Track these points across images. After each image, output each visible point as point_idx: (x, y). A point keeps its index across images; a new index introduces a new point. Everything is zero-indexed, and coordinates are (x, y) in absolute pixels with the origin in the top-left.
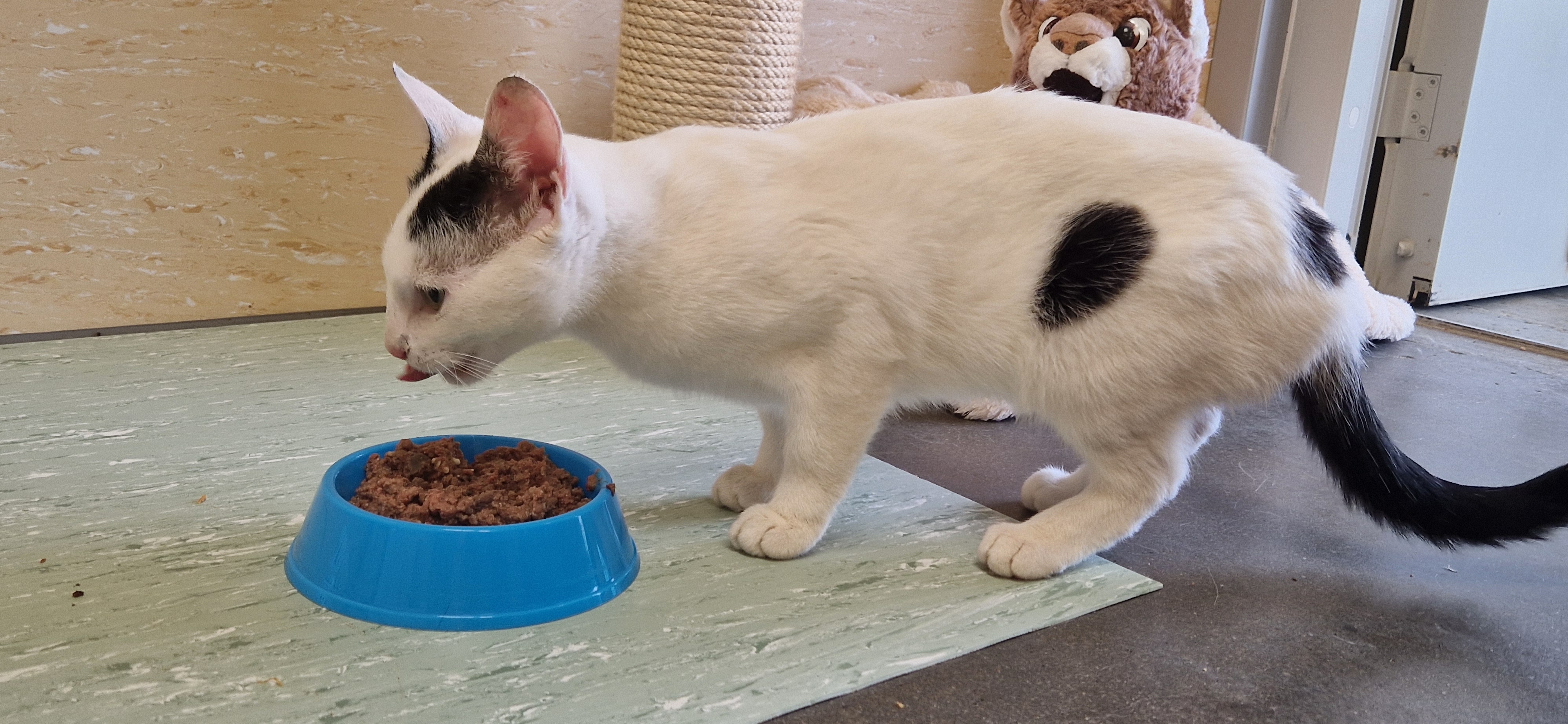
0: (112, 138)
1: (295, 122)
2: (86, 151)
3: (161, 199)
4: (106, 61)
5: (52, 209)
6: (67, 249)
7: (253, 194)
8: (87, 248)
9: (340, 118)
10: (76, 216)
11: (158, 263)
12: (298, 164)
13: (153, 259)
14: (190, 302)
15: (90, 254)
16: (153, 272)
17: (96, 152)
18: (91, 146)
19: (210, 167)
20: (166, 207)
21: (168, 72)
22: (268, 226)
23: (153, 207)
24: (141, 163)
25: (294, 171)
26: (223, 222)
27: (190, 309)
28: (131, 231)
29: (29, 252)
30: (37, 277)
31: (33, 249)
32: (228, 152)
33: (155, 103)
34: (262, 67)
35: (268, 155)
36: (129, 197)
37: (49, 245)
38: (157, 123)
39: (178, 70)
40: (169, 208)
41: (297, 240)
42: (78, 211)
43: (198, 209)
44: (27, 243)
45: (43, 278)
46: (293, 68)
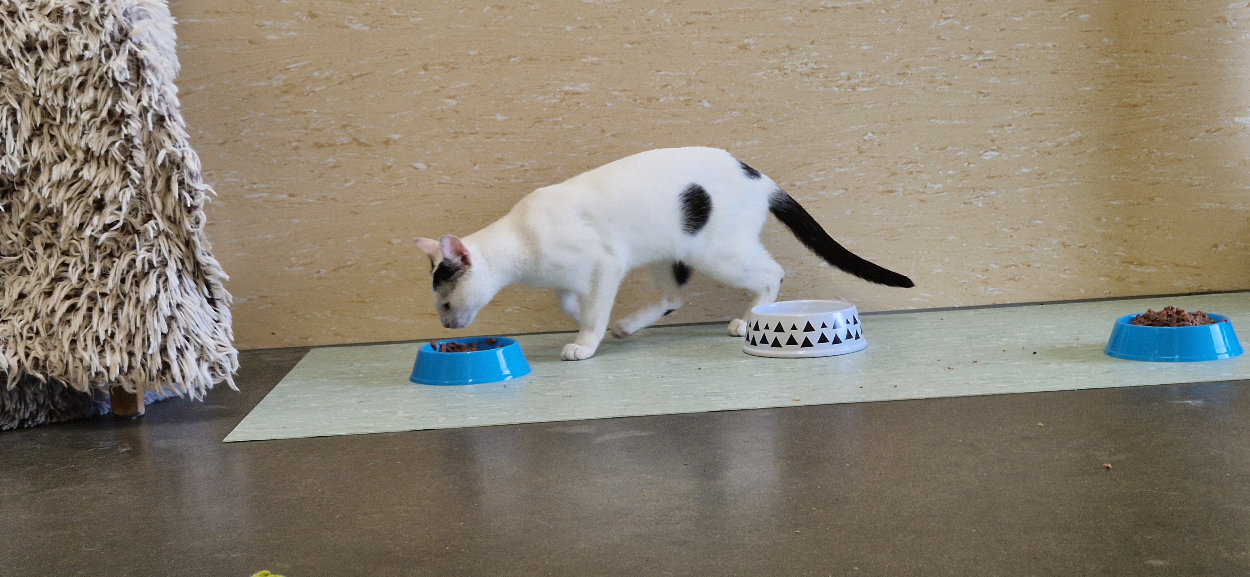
0: (1048, 215)
1: (1130, 203)
2: (1037, 222)
3: (1069, 242)
4: (1045, 182)
5: (1023, 248)
6: (1029, 266)
7: (1110, 238)
8: (1037, 265)
9: (1152, 199)
10: (1033, 251)
12: (1132, 223)
13: (1065, 270)
15: (1039, 268)
16: (1065, 276)
17: (1041, 222)
18: (1039, 219)
19: (1091, 226)
21: (1071, 184)
22: (1118, 253)
23: (1065, 246)
24: (1060, 226)
25: (1130, 226)
26: (1097, 252)
27: (1082, 293)
28: (1055, 257)
30: (1017, 278)
31: (1015, 266)
32: (1099, 219)
33: (1066, 199)
34: (1114, 178)
35: (1117, 219)
37: (1022, 264)
39: (1076, 183)
40: (1072, 246)
41: (1133, 260)
43: (1085, 247)
44: (1012, 263)
45: (1019, 279)
46: (1129, 177)
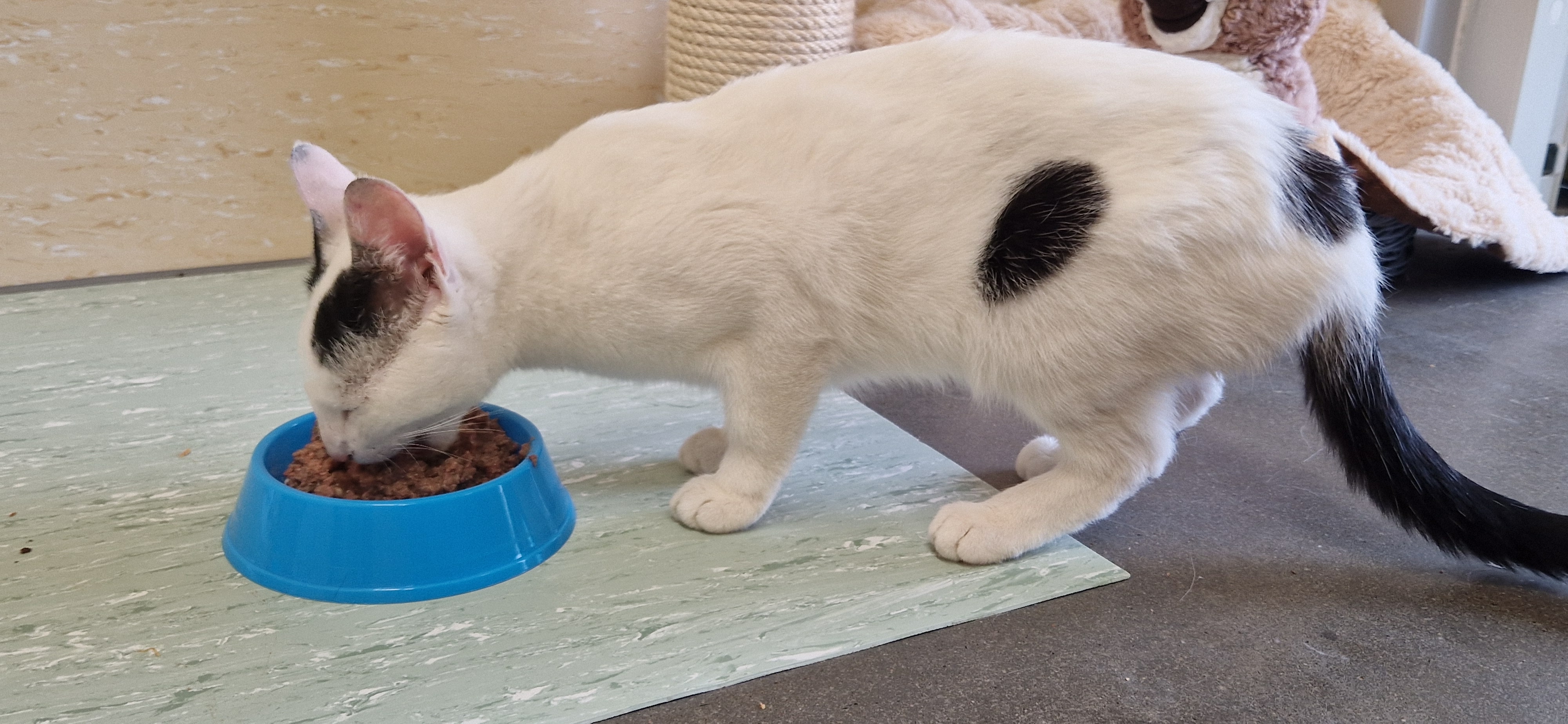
0: (180, 87)
1: (358, 64)
2: (157, 100)
3: (233, 144)
4: (168, 12)
5: (128, 157)
6: (145, 195)
7: (322, 137)
8: (165, 194)
9: (404, 58)
10: (152, 163)
11: (235, 206)
12: (365, 105)
13: (229, 202)
14: (268, 243)
15: (169, 199)
16: (230, 215)
17: (166, 102)
18: (161, 95)
19: (280, 112)
20: (238, 152)
21: (230, 20)
23: (225, 153)
24: (210, 110)
25: (362, 112)
27: (268, 249)
28: (205, 176)
29: (110, 199)
30: (119, 222)
31: (114, 196)
32: (294, 96)
33: (220, 52)
34: (325, 10)
35: (335, 97)
36: (201, 143)
37: (130, 192)
38: (222, 71)
39: (239, 18)
40: (242, 153)
42: (153, 159)
43: (268, 154)
44: (106, 190)
45: (125, 224)
